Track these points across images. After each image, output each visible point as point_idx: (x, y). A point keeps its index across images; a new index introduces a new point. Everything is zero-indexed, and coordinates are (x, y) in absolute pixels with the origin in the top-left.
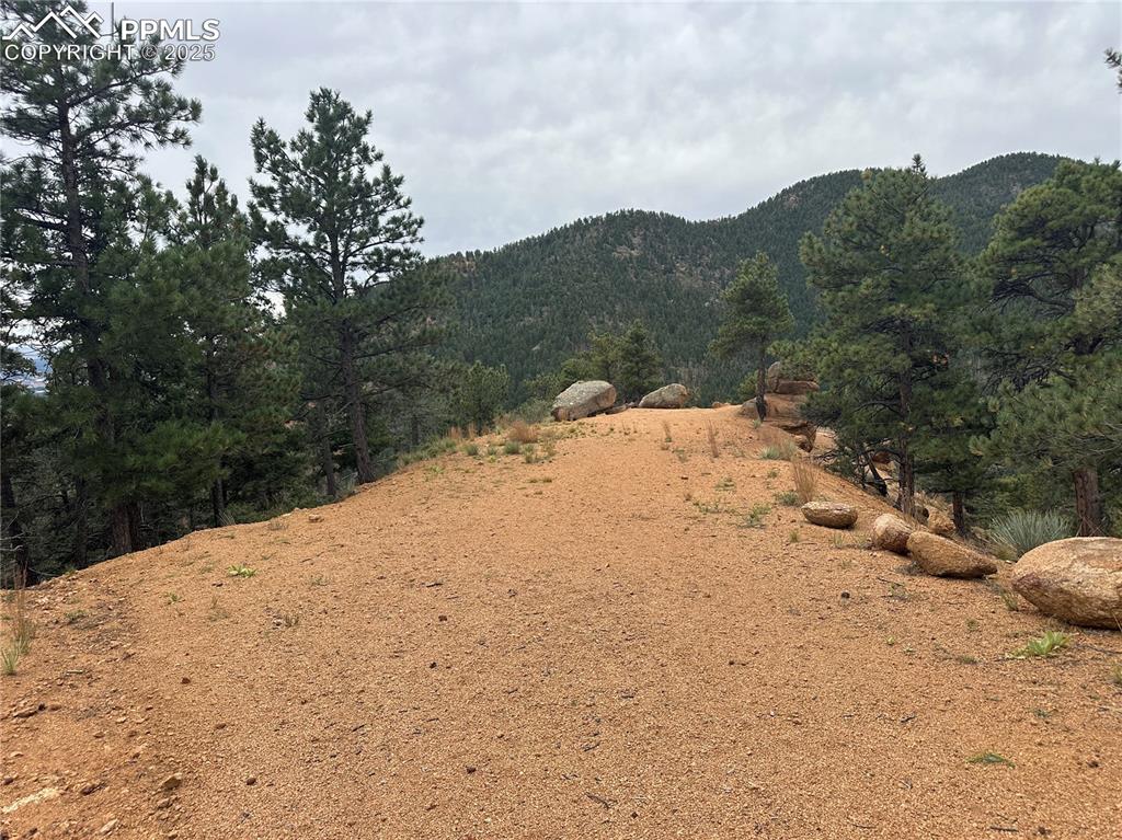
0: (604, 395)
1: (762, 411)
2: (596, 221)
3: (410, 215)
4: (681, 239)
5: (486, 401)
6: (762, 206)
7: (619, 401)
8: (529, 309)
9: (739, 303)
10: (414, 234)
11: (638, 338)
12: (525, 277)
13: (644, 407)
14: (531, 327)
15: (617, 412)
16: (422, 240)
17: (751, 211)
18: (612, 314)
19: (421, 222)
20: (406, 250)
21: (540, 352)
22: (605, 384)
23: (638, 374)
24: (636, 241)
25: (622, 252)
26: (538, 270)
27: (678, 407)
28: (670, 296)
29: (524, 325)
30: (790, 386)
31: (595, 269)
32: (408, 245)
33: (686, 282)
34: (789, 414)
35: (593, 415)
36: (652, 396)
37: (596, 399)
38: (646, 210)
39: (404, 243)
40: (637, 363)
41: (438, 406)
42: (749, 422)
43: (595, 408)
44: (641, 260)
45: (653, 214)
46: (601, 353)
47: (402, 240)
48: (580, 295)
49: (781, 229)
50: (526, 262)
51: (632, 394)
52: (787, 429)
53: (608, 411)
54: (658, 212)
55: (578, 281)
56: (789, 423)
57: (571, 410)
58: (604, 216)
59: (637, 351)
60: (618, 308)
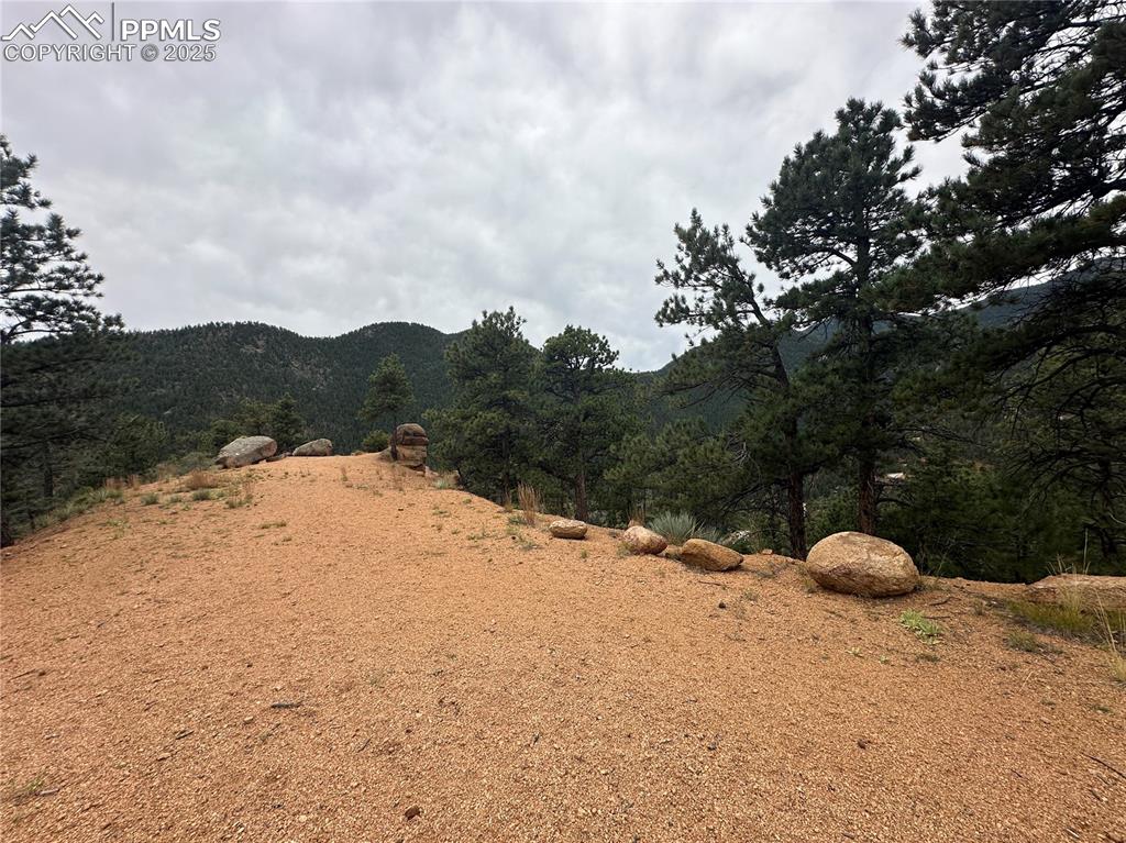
0: (267, 447)
1: (395, 456)
2: (226, 326)
3: (86, 270)
4: (296, 346)
5: (139, 453)
6: (351, 334)
7: (280, 451)
8: (161, 383)
9: (381, 385)
10: (90, 287)
11: (286, 406)
12: (158, 358)
13: (297, 455)
14: (164, 396)
15: (277, 460)
16: (100, 295)
17: (344, 336)
18: (239, 391)
19: (100, 279)
20: (76, 303)
21: (171, 416)
22: (267, 439)
23: (287, 432)
24: (260, 343)
25: (248, 349)
26: (172, 354)
27: (325, 455)
28: (286, 382)
29: (156, 395)
30: (411, 440)
31: (225, 358)
32: (80, 298)
33: (299, 374)
34: (412, 458)
35: (257, 462)
36: (305, 447)
37: (259, 450)
38: (269, 324)
39: (74, 295)
40: (286, 424)
41: (84, 458)
42: (386, 464)
43: (257, 457)
44: (265, 356)
45: (273, 328)
46: (252, 416)
47: (73, 291)
48: (211, 375)
49: (363, 348)
50: (160, 348)
51: (285, 446)
52: (411, 467)
53: (269, 460)
54: (278, 327)
55: (210, 365)
56: (412, 464)
57: (238, 458)
58: (234, 323)
59: (287, 415)
60: (244, 387)
